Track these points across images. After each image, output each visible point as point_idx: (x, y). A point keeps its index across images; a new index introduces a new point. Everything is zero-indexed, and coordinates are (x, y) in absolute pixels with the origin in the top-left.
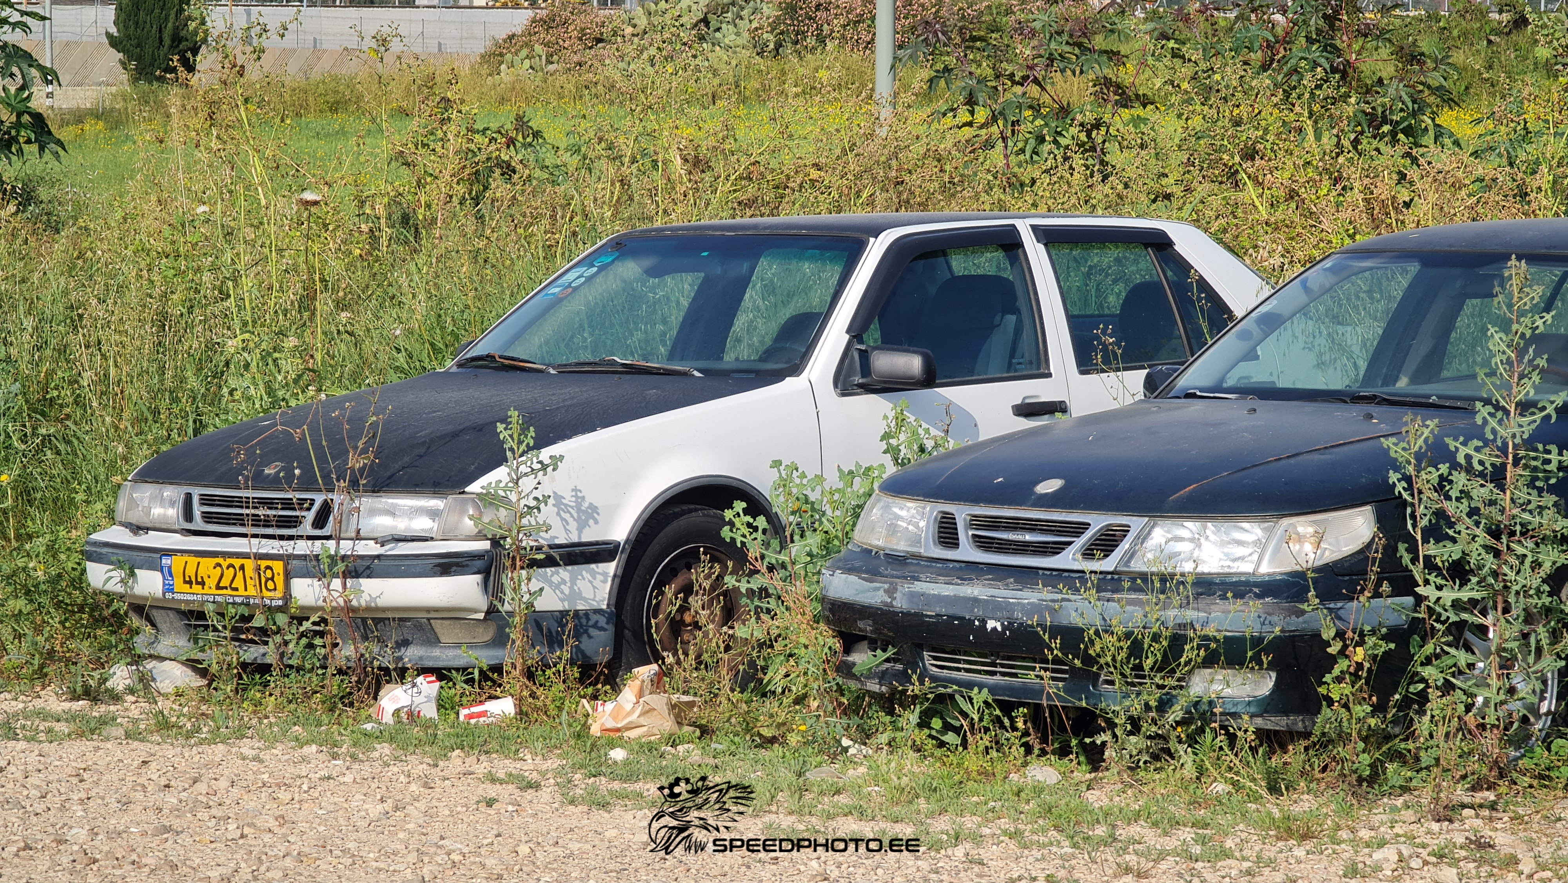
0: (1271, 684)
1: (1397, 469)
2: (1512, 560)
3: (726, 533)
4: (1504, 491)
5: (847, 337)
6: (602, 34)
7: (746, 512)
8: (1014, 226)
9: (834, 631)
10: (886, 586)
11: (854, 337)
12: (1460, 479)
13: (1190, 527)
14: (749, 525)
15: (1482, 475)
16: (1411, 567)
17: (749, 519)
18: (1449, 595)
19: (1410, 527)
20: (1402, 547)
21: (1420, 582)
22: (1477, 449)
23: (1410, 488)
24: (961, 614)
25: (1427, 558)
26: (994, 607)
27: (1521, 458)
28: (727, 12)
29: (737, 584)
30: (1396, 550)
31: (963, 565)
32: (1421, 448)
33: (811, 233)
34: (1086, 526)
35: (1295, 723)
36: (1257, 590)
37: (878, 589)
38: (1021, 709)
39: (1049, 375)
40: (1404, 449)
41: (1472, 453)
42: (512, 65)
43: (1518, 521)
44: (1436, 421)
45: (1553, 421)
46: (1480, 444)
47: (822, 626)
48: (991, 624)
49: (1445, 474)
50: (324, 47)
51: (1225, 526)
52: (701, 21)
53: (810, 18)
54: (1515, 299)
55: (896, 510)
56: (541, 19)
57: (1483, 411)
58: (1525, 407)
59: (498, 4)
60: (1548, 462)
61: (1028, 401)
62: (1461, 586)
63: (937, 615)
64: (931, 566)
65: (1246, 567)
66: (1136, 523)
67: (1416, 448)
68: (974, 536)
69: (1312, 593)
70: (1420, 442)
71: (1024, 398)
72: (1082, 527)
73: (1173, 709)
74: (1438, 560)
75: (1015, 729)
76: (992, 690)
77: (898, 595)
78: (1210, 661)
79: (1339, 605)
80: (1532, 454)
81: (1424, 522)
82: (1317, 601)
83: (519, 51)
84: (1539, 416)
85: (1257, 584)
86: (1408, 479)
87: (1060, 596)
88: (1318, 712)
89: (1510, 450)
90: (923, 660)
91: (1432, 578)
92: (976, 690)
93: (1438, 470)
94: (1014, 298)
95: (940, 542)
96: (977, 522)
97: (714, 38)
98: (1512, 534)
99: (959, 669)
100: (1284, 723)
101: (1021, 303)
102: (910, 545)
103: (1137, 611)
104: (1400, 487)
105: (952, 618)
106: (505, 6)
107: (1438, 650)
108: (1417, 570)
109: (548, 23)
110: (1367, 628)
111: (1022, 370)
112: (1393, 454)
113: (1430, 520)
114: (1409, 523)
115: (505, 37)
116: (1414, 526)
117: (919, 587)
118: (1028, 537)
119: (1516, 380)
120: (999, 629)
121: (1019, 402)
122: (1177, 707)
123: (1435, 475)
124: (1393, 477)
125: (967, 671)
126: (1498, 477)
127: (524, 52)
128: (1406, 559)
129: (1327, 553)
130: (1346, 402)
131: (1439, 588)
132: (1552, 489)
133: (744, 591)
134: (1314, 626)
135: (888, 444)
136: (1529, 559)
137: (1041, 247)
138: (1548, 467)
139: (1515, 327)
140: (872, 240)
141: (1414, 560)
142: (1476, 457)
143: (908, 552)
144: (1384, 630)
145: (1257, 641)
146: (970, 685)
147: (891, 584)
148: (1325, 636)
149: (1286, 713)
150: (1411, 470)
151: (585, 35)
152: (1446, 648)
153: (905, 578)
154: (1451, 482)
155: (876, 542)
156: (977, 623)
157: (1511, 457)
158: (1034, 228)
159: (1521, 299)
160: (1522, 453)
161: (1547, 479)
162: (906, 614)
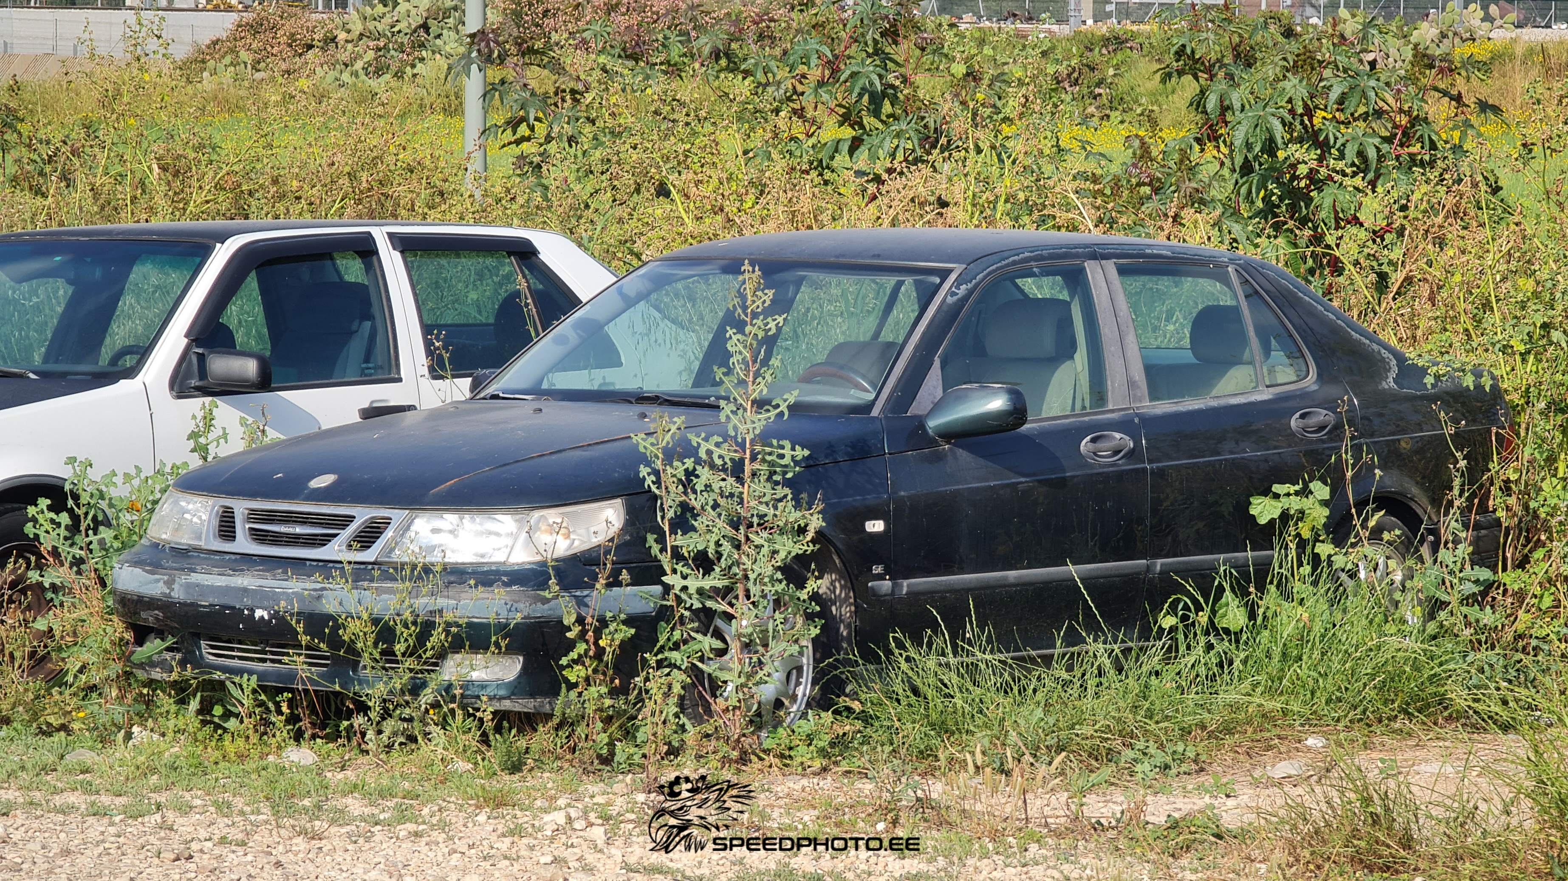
0: (519, 667)
1: (648, 464)
2: (752, 552)
3: (29, 529)
4: (743, 485)
5: (186, 340)
6: (313, 40)
7: (50, 508)
8: (369, 233)
9: (124, 622)
10: (166, 578)
11: (193, 341)
12: (705, 474)
13: (450, 519)
14: (52, 521)
15: (724, 470)
16: (659, 557)
17: (52, 515)
18: (693, 584)
19: (659, 519)
20: (651, 538)
21: (668, 571)
22: (718, 445)
23: (658, 483)
24: (232, 604)
25: (675, 549)
26: (263, 597)
27: (759, 453)
28: (449, 17)
29: (41, 579)
30: (645, 540)
31: (238, 557)
32: (668, 443)
33: (162, 238)
34: (350, 519)
35: (542, 705)
36: (505, 579)
37: (158, 581)
38: (285, 694)
39: (400, 380)
40: (652, 444)
41: (713, 448)
42: (214, 73)
43: (755, 512)
44: (683, 418)
45: (786, 417)
46: (720, 440)
47: (115, 618)
48: (259, 613)
49: (691, 469)
50: (15, 51)
51: (478, 519)
52: (420, 26)
53: (537, 25)
54: (749, 302)
55: (183, 504)
56: (247, 24)
57: (727, 408)
58: (760, 404)
59: (209, 7)
60: (782, 456)
61: (375, 405)
62: (704, 575)
63: (211, 605)
64: (209, 559)
65: (499, 557)
66: (397, 515)
67: (664, 444)
68: (251, 529)
69: (553, 580)
70: (668, 437)
71: (372, 402)
72: (348, 520)
73: (425, 692)
74: (684, 550)
75: (280, 712)
76: (262, 676)
77: (176, 586)
78: (456, 645)
79: (586, 593)
80: (768, 449)
81: (670, 514)
82: (557, 588)
83: (223, 57)
84: (773, 413)
85: (506, 573)
86: (656, 473)
87: (319, 586)
88: (557, 694)
89: (748, 446)
90: (200, 649)
91: (679, 567)
92: (246, 676)
93: (684, 464)
94: (370, 305)
95: (221, 536)
96: (254, 516)
97: (435, 45)
98: (750, 525)
99: (233, 657)
100: (532, 706)
101: (375, 310)
102: (192, 539)
103: (391, 599)
104: (649, 480)
105: (224, 607)
106: (217, 9)
107: (685, 635)
108: (665, 560)
109: (255, 28)
110: (609, 615)
111: (371, 375)
112: (642, 450)
113: (675, 512)
114: (659, 514)
115: (208, 42)
116: (663, 518)
117: (195, 578)
118: (299, 530)
119: (751, 379)
120: (266, 617)
121: (366, 405)
122: (428, 690)
123: (681, 469)
124: (644, 471)
125: (241, 658)
126: (737, 470)
127: (228, 59)
128: (655, 549)
129: (576, 543)
130: (631, 402)
131: (684, 577)
132: (787, 483)
133: (47, 585)
134: (558, 613)
135: (196, 442)
136: (765, 551)
137: (397, 255)
138: (783, 462)
139: (748, 329)
140: (218, 245)
141: (663, 550)
142: (717, 452)
143: (190, 545)
144: (623, 616)
145: (502, 628)
146: (240, 672)
147: (170, 575)
148: (566, 622)
149: (532, 695)
150: (659, 465)
151: (295, 41)
152: (692, 634)
153: (183, 570)
154: (697, 476)
155: (164, 536)
156: (246, 612)
157: (748, 452)
158: (391, 236)
159: (754, 302)
160: (758, 448)
161: (785, 473)
162: (184, 604)
